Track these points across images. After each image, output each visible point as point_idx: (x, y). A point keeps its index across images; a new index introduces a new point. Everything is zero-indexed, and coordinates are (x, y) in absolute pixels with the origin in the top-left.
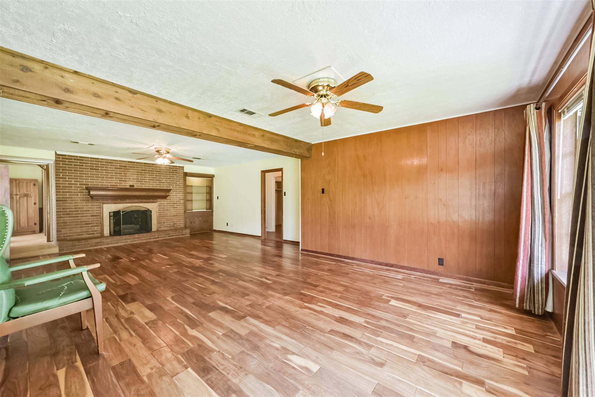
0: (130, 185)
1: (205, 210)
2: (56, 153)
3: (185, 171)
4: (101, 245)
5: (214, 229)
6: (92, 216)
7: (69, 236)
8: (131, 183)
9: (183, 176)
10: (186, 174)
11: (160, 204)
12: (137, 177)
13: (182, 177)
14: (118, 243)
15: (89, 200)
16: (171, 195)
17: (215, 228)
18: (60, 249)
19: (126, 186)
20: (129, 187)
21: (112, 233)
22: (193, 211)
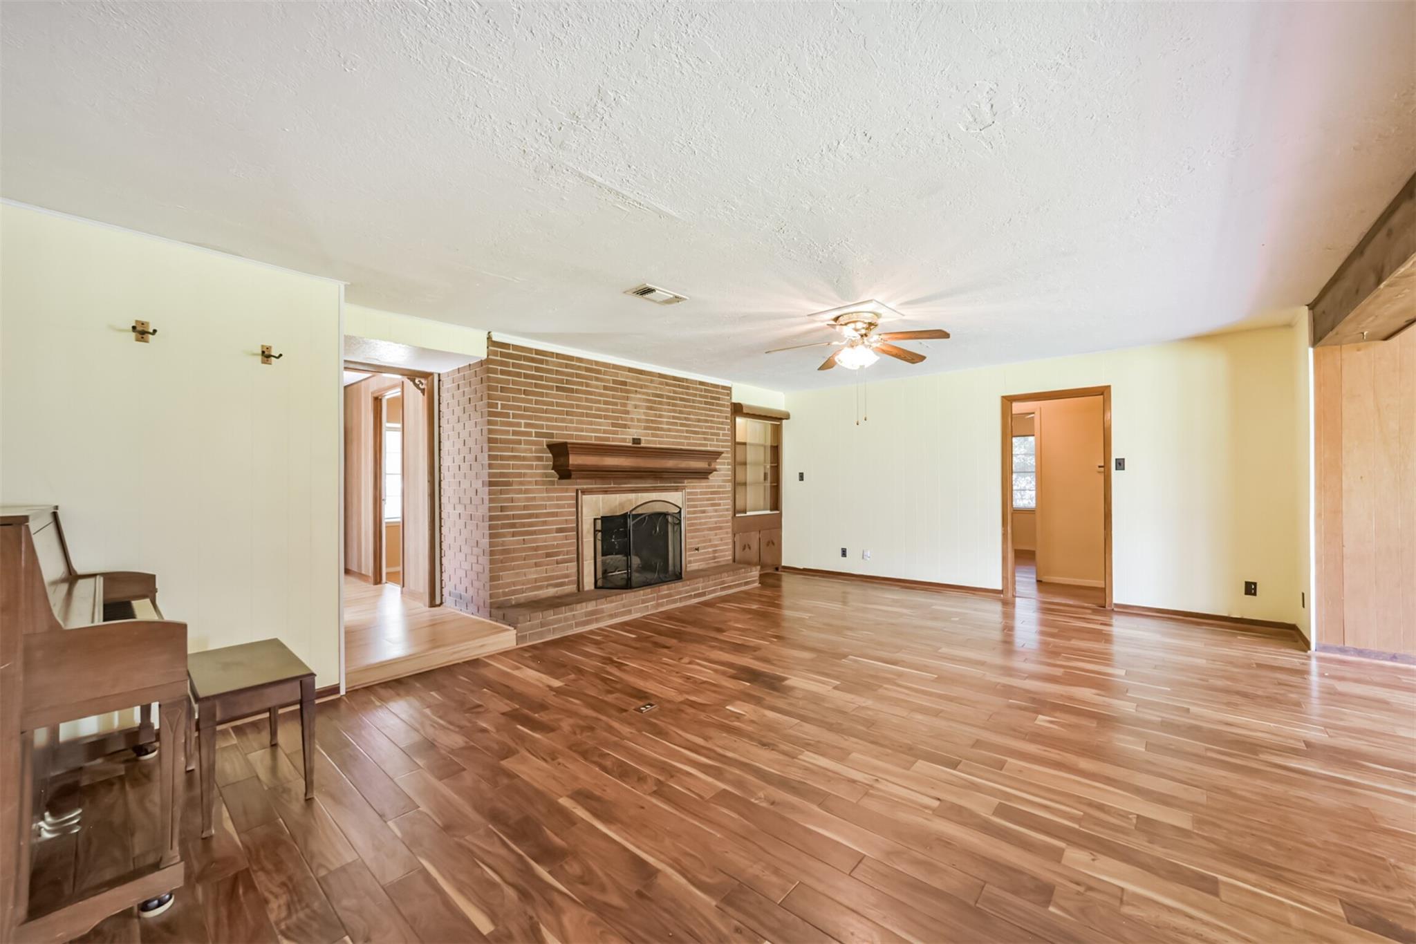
0: (634, 439)
1: (768, 512)
2: (489, 338)
3: (734, 400)
4: (597, 620)
5: (784, 564)
6: (560, 530)
7: (514, 592)
8: (633, 433)
9: (729, 415)
10: (738, 409)
11: (690, 494)
12: (645, 414)
13: (726, 418)
14: (630, 612)
15: (552, 483)
16: (720, 470)
17: (786, 561)
18: (519, 634)
19: (624, 440)
20: (630, 444)
21: (600, 583)
22: (749, 514)
